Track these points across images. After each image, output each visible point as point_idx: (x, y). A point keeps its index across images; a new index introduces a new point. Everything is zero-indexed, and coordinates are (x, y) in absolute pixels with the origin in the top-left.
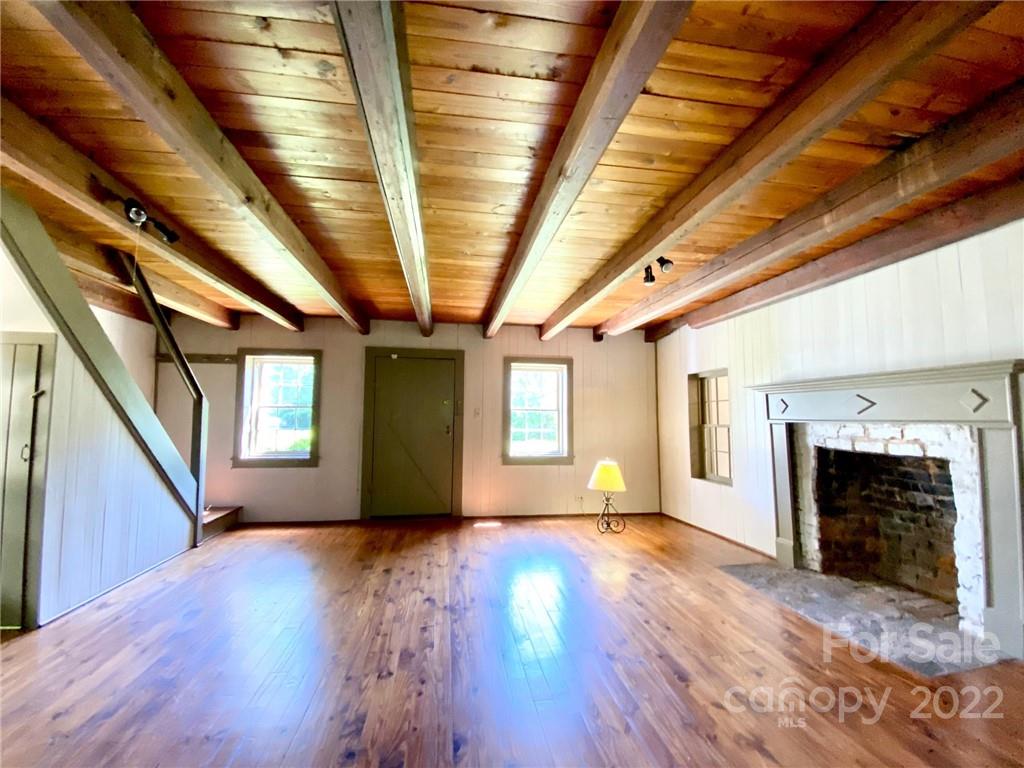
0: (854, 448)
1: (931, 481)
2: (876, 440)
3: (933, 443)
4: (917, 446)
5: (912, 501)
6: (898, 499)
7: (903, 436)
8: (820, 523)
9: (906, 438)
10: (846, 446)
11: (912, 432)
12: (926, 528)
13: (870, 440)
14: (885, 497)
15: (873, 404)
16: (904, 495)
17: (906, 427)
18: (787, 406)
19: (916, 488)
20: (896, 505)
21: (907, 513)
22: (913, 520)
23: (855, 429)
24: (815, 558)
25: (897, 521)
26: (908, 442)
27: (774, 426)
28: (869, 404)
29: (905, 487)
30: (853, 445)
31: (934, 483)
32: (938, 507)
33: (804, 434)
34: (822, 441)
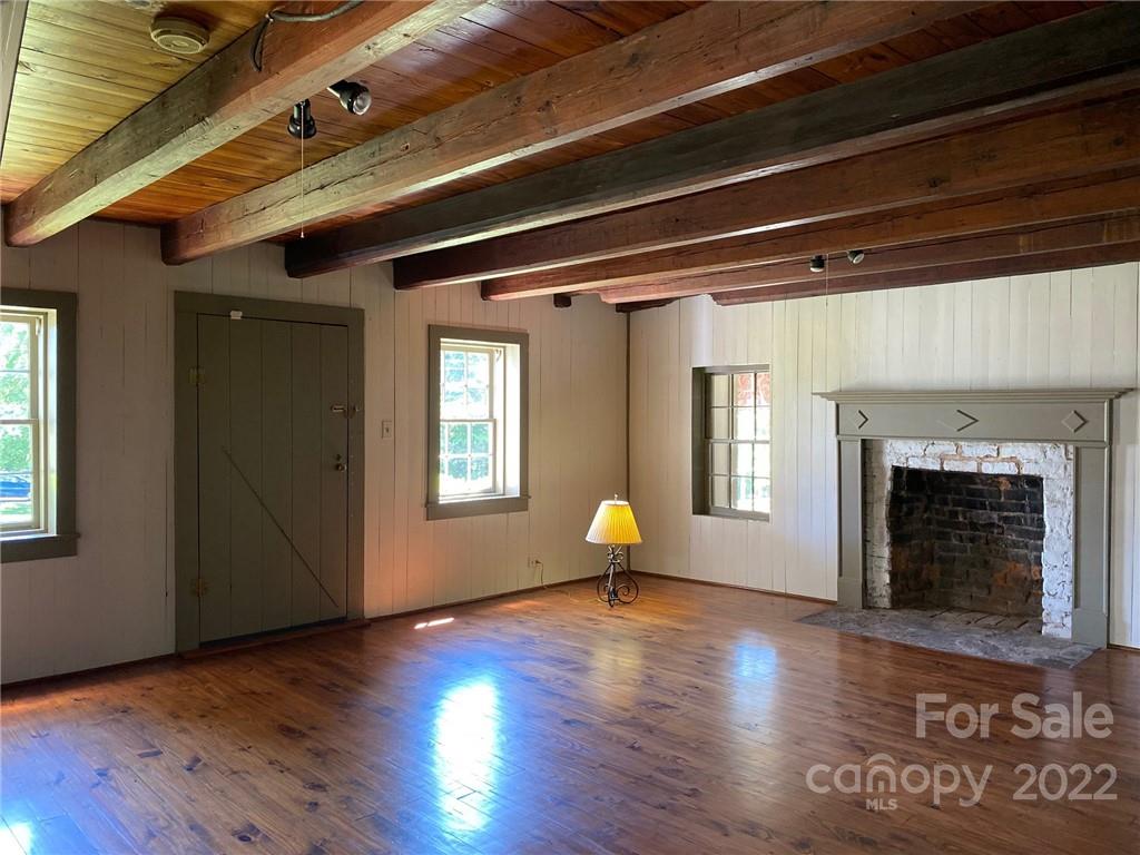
0: (942, 467)
1: (1000, 497)
2: (970, 458)
3: (1029, 461)
4: (1013, 464)
5: (975, 521)
6: (961, 519)
7: (998, 454)
8: (891, 553)
9: (1003, 455)
10: (934, 466)
11: (1008, 450)
12: (984, 547)
13: (963, 459)
14: (946, 518)
15: (977, 421)
16: (968, 515)
17: (1004, 444)
18: (867, 419)
19: (983, 506)
20: (958, 526)
21: (967, 533)
22: (972, 540)
23: (947, 447)
24: (884, 593)
25: (955, 542)
26: (1003, 460)
27: (842, 443)
28: (972, 421)
29: (972, 506)
30: (942, 464)
31: (1003, 499)
32: (1001, 524)
33: (881, 452)
34: (903, 459)
